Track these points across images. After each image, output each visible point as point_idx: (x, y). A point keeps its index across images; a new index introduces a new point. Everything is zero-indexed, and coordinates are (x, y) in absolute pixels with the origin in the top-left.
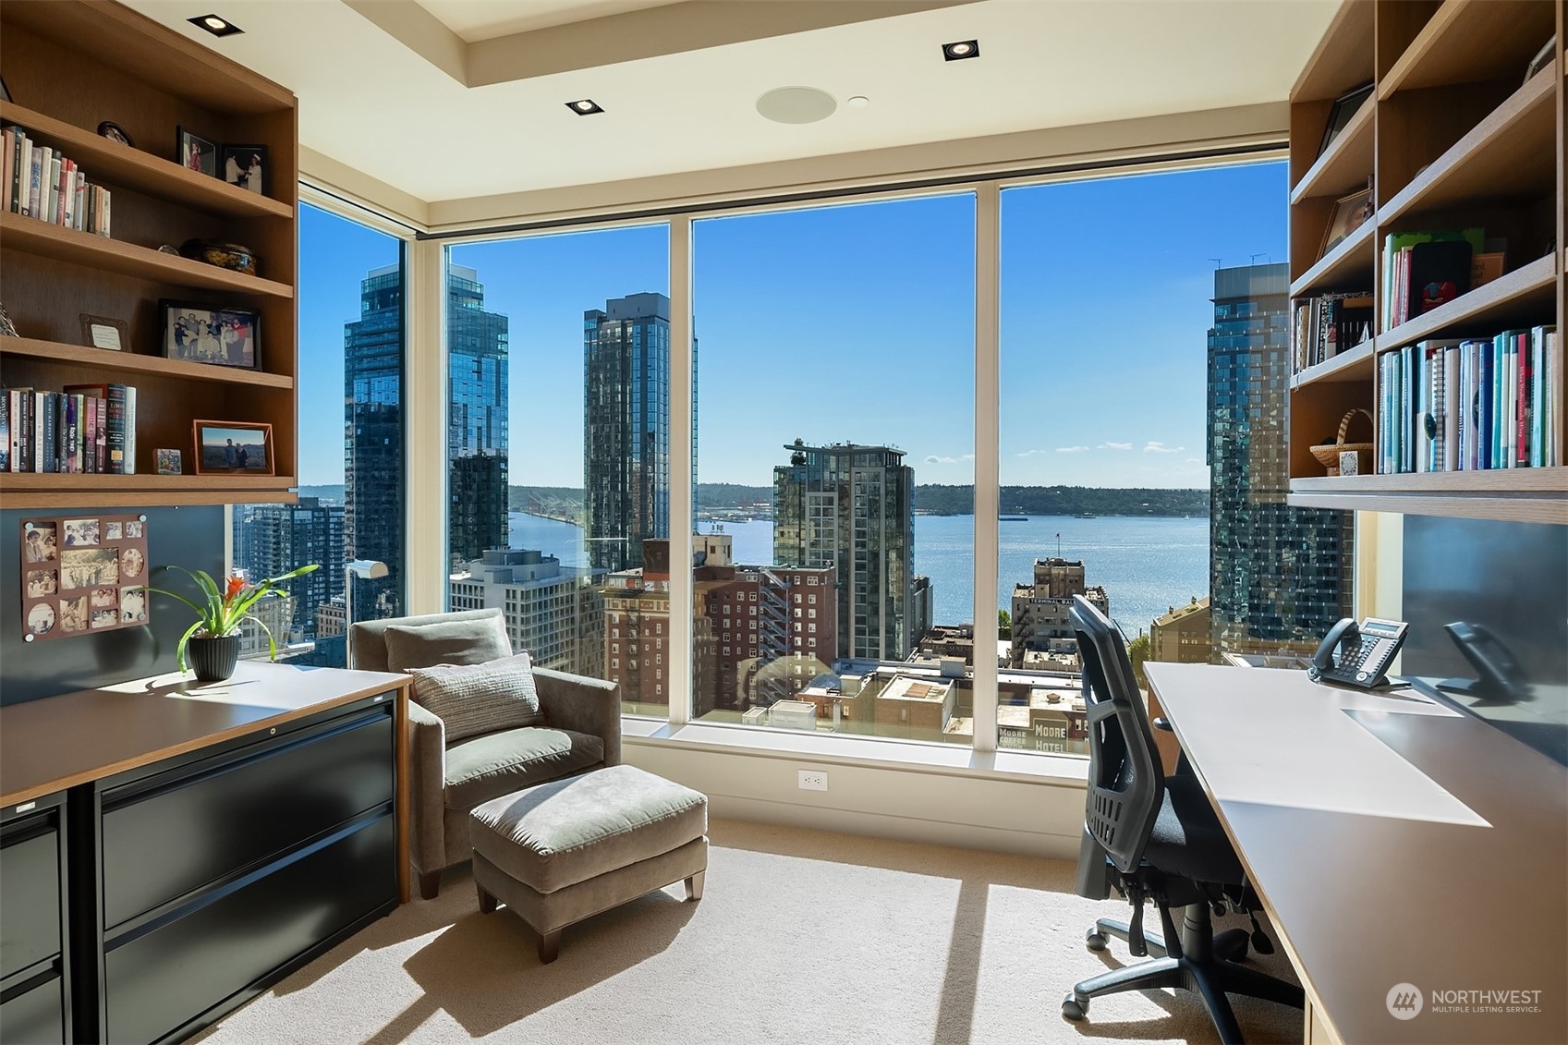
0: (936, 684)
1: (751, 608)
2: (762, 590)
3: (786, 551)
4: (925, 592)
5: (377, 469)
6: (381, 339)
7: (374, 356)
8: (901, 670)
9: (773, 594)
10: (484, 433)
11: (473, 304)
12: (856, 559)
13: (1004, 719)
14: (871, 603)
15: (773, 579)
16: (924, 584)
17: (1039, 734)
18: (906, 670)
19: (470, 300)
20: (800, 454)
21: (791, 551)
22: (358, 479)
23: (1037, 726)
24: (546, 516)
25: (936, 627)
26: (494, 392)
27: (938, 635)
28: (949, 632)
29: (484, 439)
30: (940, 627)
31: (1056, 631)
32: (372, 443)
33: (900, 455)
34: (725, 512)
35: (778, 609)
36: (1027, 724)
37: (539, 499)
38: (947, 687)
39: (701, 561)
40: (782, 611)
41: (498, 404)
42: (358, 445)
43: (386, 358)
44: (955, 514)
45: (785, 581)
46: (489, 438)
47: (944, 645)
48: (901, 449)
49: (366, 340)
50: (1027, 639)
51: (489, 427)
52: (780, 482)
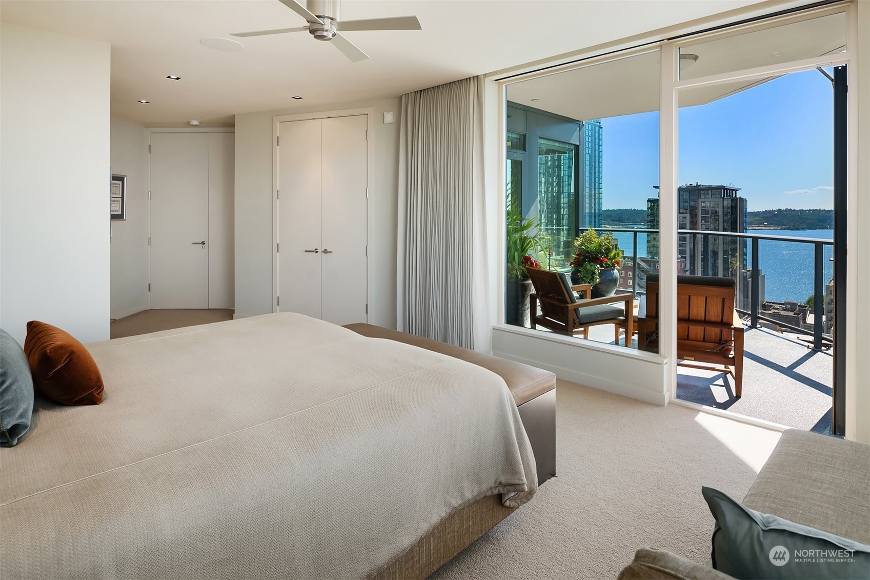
25: (767, 302)
27: (767, 307)
28: (776, 306)
33: (736, 191)
48: (736, 187)
52: (651, 208)
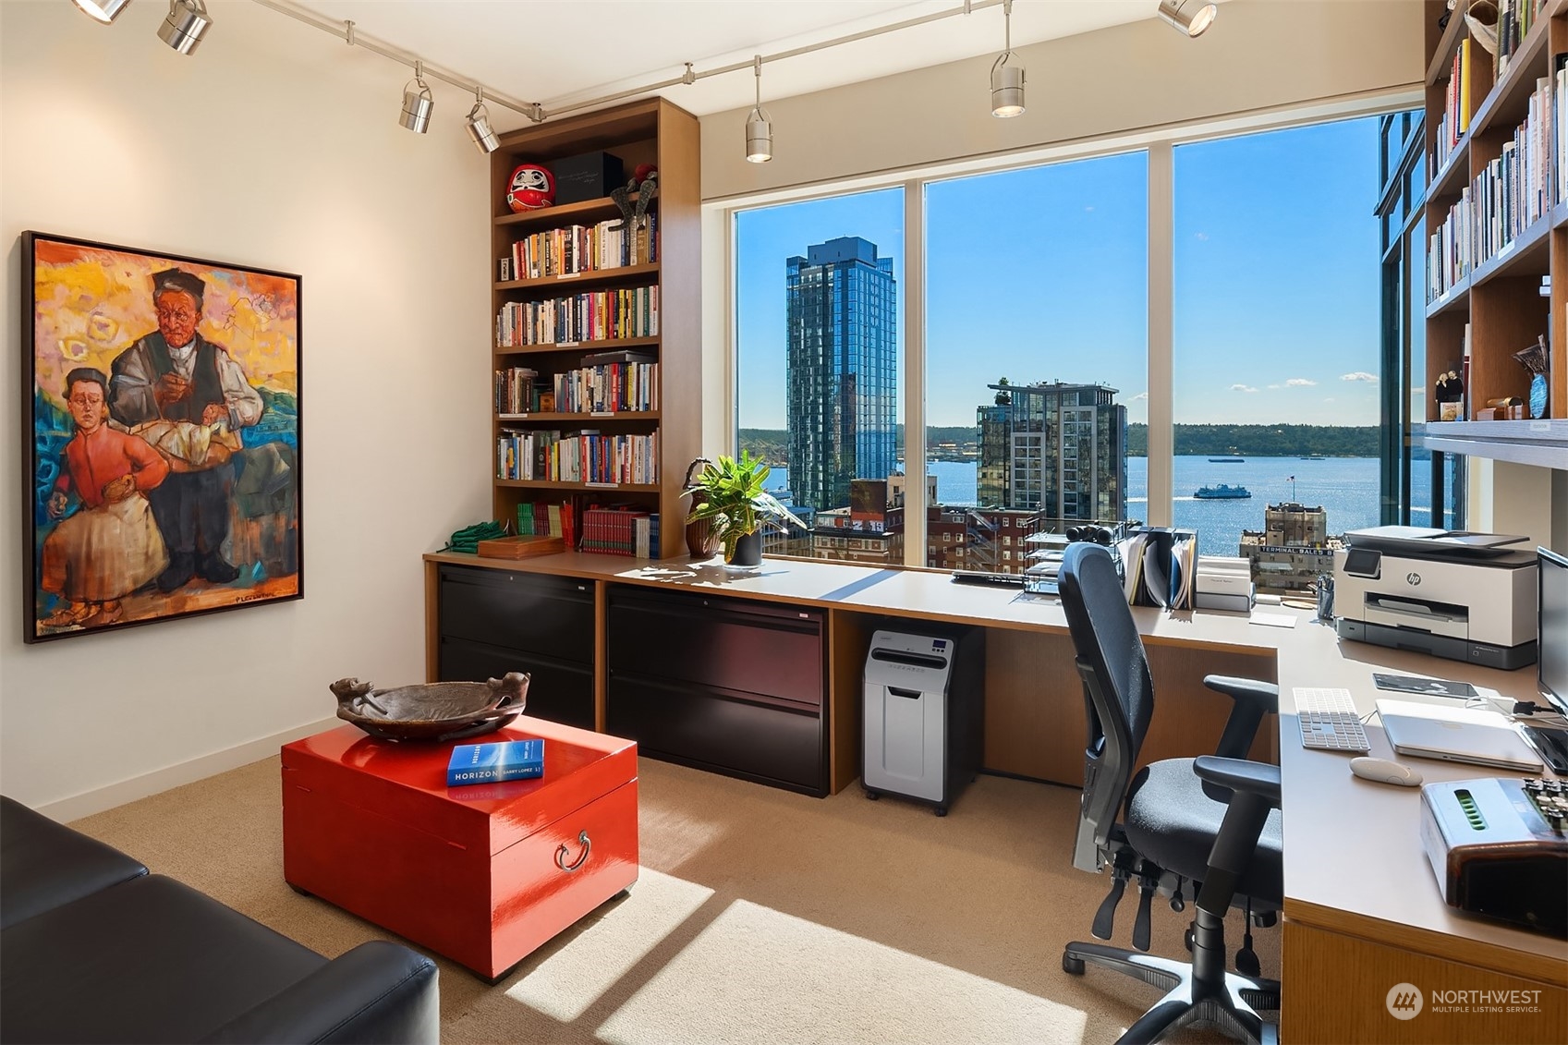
1: (958, 549)
2: (969, 531)
3: (990, 493)
9: (981, 536)
12: (1065, 501)
15: (981, 521)
20: (1004, 393)
21: (996, 493)
31: (1293, 583)
33: (1112, 393)
35: (987, 551)
40: (991, 553)
45: (993, 523)
52: (983, 422)
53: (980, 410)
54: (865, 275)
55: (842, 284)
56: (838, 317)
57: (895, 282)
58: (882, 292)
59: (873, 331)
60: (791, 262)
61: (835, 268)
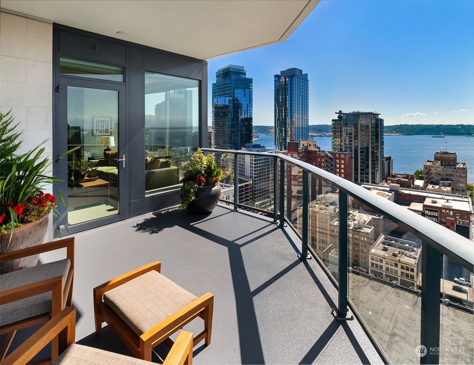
0: (387, 193)
1: (322, 164)
2: (326, 158)
3: (336, 146)
4: (389, 162)
5: (219, 122)
6: (220, 87)
7: (219, 92)
8: (374, 187)
9: (329, 160)
10: (246, 111)
11: (243, 76)
12: (360, 149)
13: (413, 207)
14: (366, 164)
15: (329, 155)
16: (389, 159)
17: (427, 214)
18: (377, 187)
19: (242, 75)
20: (341, 115)
21: (338, 146)
22: (215, 124)
23: (426, 211)
24: (271, 134)
25: (394, 174)
26: (249, 100)
27: (394, 176)
28: (399, 176)
29: (246, 113)
30: (396, 174)
31: (443, 178)
32: (218, 115)
33: (378, 115)
34: (326, 134)
35: (331, 164)
36: (422, 210)
37: (269, 130)
38: (391, 194)
39: (306, 148)
40: (332, 165)
41: (250, 103)
42: (215, 116)
43: (221, 92)
44: (413, 135)
45: (333, 156)
46: (247, 113)
47: (396, 180)
48: (378, 113)
49: (217, 88)
50: (430, 180)
51: (247, 110)
52: (334, 124)
53: (333, 120)
54: (298, 79)
55: (290, 82)
56: (289, 92)
57: (308, 81)
58: (304, 84)
59: (301, 96)
60: (275, 76)
61: (288, 78)
